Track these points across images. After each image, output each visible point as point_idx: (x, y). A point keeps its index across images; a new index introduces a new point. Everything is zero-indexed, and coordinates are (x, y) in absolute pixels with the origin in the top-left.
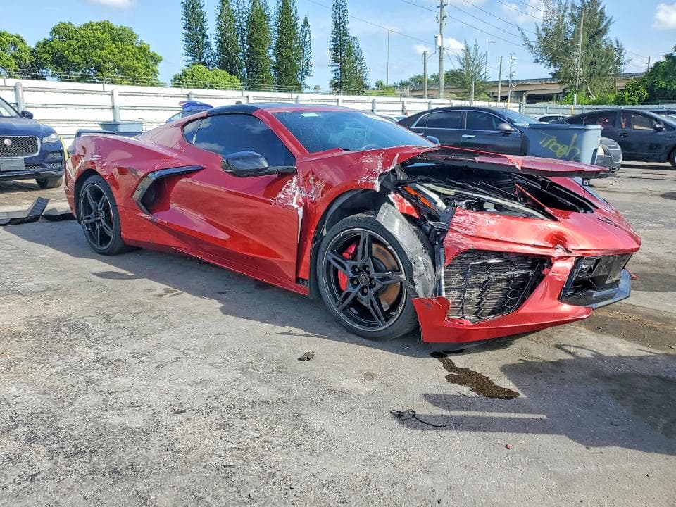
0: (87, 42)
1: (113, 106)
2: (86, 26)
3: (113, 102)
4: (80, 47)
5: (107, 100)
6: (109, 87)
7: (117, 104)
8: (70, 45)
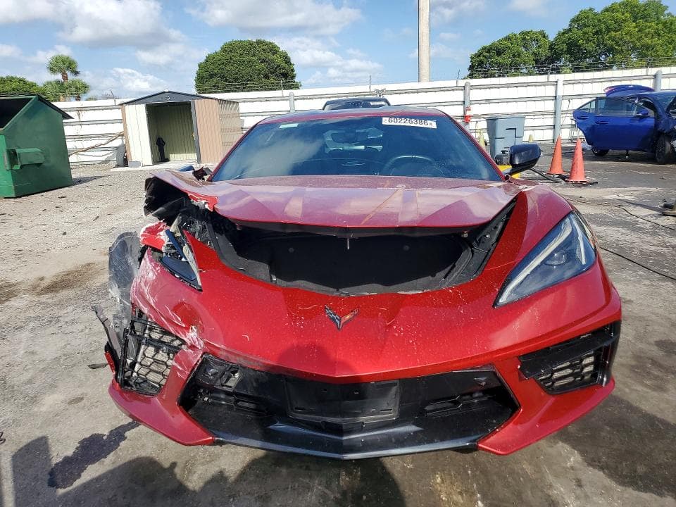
0: (603, 26)
1: (556, 97)
2: (607, 10)
3: (556, 92)
4: (596, 33)
5: (550, 91)
6: (553, 77)
7: (560, 93)
8: (585, 33)
